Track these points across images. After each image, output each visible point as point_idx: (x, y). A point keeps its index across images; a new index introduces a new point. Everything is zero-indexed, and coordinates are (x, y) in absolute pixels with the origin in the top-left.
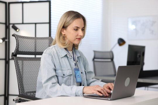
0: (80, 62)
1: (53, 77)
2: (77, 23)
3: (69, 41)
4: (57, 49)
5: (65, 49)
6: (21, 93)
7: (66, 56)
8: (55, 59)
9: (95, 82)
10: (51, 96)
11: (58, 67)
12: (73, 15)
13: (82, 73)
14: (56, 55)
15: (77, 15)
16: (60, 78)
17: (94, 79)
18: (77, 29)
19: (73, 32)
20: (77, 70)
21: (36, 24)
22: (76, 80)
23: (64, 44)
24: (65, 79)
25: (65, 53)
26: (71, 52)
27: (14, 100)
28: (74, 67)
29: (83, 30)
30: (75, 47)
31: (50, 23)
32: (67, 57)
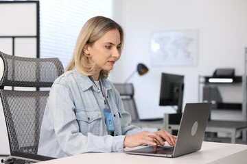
0: (111, 99)
1: (72, 122)
2: (110, 36)
3: (96, 65)
4: (76, 78)
5: (90, 77)
6: (13, 150)
7: (91, 88)
8: (75, 93)
9: (134, 130)
10: (72, 153)
11: (79, 106)
12: (105, 24)
13: (115, 116)
14: (75, 87)
15: (110, 25)
16: (83, 124)
17: (132, 126)
18: (109, 47)
19: (103, 51)
20: (107, 111)
21: (14, 38)
22: (107, 127)
23: (88, 69)
24: (90, 126)
25: (89, 83)
26: (97, 82)
27: (2, 161)
28: (103, 106)
29: (119, 48)
30: (103, 74)
31: (38, 37)
32: (93, 91)
